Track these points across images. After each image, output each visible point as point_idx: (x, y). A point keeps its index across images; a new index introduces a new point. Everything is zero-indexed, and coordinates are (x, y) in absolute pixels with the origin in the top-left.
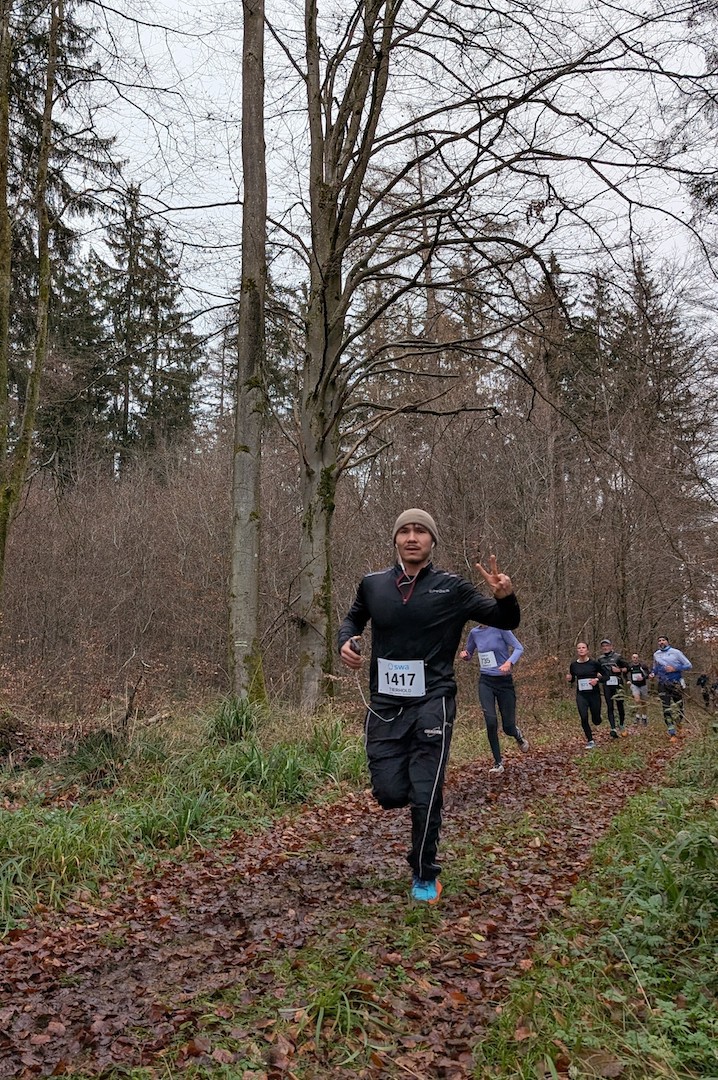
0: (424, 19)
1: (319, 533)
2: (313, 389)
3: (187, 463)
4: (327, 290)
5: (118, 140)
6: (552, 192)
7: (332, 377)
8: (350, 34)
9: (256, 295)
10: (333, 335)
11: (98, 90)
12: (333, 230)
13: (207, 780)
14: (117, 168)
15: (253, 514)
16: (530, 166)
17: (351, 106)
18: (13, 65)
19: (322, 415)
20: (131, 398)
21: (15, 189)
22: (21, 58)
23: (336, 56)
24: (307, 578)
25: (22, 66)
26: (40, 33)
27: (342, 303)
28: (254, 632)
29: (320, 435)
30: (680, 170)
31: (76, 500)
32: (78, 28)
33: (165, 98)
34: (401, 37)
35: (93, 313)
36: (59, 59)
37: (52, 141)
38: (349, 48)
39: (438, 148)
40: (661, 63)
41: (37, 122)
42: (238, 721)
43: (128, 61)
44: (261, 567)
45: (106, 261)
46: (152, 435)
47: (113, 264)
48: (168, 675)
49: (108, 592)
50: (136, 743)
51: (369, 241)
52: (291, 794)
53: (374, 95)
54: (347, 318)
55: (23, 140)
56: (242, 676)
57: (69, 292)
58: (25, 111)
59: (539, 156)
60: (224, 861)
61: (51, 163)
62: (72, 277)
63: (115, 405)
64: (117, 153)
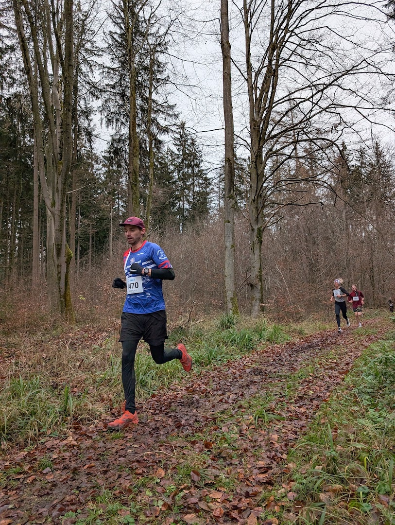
0: (291, 55)
1: (257, 252)
2: (253, 198)
3: (207, 226)
4: (257, 160)
5: (177, 106)
6: (341, 119)
7: (260, 193)
8: (263, 62)
9: (231, 164)
10: (260, 177)
11: (169, 87)
12: (259, 137)
13: (218, 343)
14: (177, 116)
15: (232, 246)
16: (333, 110)
17: (264, 90)
18: (136, 79)
19: (257, 207)
20: (185, 202)
21: (139, 126)
22: (139, 75)
23: (258, 71)
24: (253, 268)
25: (140, 79)
26: (146, 65)
27: (263, 165)
28: (234, 289)
29: (256, 215)
30: (390, 110)
31: (167, 242)
32: (160, 63)
33: (194, 89)
34: (283, 62)
35: (169, 171)
36: (154, 75)
37: (152, 107)
38: (263, 68)
39: (298, 105)
40: (381, 69)
41: (146, 100)
42: (229, 321)
43: (180, 75)
44: (236, 265)
45: (174, 151)
46: (193, 217)
47: (177, 152)
48: (203, 306)
49: (179, 276)
50: (192, 330)
51: (273, 141)
52: (248, 346)
53: (273, 86)
54: (265, 171)
55: (141, 107)
56: (230, 305)
57: (160, 163)
58: (142, 96)
59: (335, 106)
60: (224, 370)
61: (152, 116)
62: (161, 157)
63: (180, 205)
64: (176, 110)
